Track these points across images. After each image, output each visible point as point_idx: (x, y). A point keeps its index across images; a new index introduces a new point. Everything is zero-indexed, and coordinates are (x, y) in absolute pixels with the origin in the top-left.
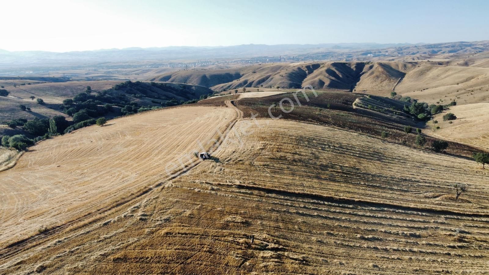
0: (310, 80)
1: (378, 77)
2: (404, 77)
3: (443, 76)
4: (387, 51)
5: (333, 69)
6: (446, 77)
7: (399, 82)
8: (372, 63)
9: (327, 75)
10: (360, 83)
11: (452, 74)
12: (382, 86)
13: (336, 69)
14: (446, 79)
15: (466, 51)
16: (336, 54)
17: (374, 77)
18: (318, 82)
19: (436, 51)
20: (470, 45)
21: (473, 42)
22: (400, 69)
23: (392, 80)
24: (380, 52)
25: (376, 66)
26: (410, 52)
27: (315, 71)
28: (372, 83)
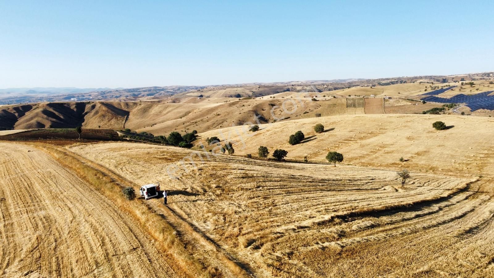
0: (24, 123)
1: (104, 116)
2: (129, 115)
3: (165, 112)
4: (90, 95)
5: (51, 110)
6: (167, 113)
7: (127, 120)
9: (45, 116)
10: (86, 124)
11: (172, 110)
12: (111, 125)
14: (169, 114)
15: (161, 94)
16: (34, 99)
17: (100, 117)
18: (36, 125)
19: (137, 94)
20: (163, 90)
21: (164, 87)
22: (123, 107)
23: (119, 118)
24: (84, 96)
25: (98, 105)
26: (113, 96)
27: (27, 114)
28: (100, 122)
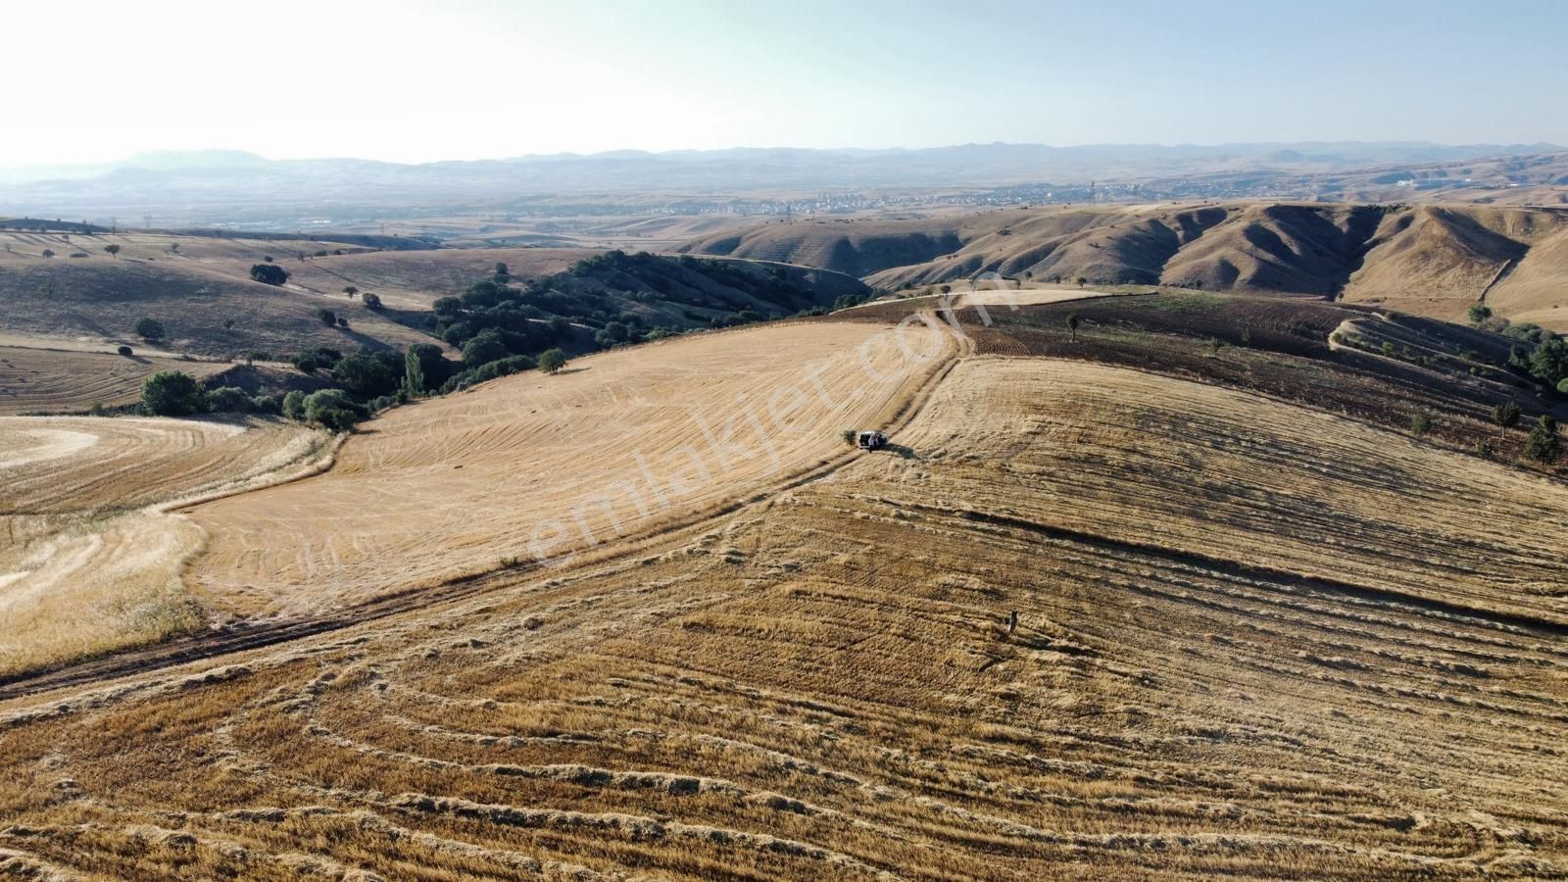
0: (1189, 259)
1: (1426, 255)
2: (1521, 257)
4: (1468, 172)
5: (1272, 226)
7: (1504, 273)
8: (1408, 209)
9: (1248, 245)
10: (1363, 275)
12: (1439, 286)
13: (1280, 226)
16: (1285, 180)
17: (1414, 256)
18: (1216, 268)
22: (1509, 230)
23: (1476, 267)
24: (1444, 174)
25: (1422, 217)
26: (1552, 175)
27: (1207, 233)
28: (1406, 274)
